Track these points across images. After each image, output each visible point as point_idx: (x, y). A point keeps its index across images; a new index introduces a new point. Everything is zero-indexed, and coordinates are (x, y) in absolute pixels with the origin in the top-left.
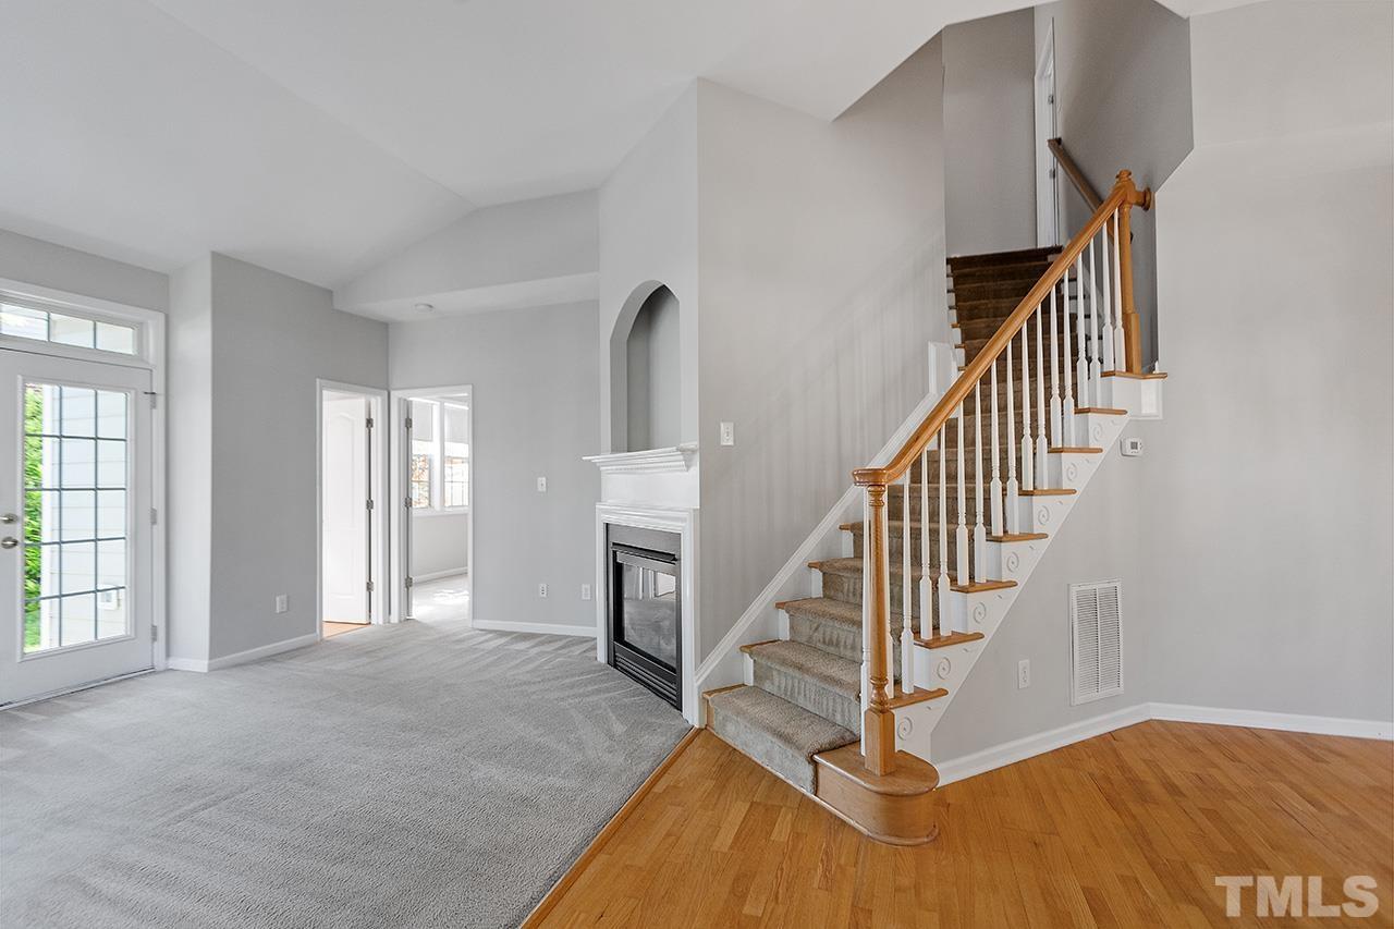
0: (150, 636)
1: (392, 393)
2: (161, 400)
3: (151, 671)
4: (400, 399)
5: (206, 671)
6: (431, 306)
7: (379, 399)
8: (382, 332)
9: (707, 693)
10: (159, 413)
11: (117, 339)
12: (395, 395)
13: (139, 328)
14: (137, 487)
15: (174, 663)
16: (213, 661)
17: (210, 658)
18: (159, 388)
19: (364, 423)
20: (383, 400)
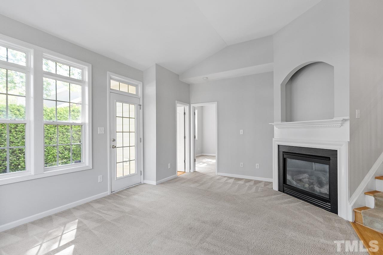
0: (140, 174)
1: (191, 105)
2: (142, 107)
3: (140, 184)
4: (193, 106)
5: (155, 184)
6: (207, 78)
7: (188, 106)
8: (188, 87)
9: (356, 209)
10: (141, 110)
11: (132, 90)
12: (192, 105)
13: (136, 86)
14: (137, 132)
15: (145, 182)
16: (157, 182)
17: (156, 181)
18: (141, 104)
19: (184, 113)
20: (189, 107)
